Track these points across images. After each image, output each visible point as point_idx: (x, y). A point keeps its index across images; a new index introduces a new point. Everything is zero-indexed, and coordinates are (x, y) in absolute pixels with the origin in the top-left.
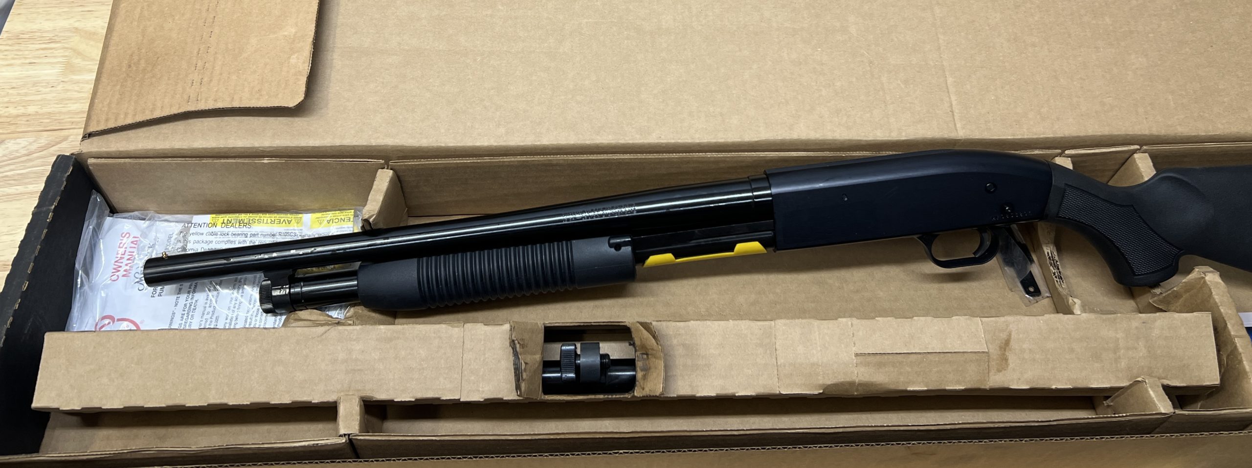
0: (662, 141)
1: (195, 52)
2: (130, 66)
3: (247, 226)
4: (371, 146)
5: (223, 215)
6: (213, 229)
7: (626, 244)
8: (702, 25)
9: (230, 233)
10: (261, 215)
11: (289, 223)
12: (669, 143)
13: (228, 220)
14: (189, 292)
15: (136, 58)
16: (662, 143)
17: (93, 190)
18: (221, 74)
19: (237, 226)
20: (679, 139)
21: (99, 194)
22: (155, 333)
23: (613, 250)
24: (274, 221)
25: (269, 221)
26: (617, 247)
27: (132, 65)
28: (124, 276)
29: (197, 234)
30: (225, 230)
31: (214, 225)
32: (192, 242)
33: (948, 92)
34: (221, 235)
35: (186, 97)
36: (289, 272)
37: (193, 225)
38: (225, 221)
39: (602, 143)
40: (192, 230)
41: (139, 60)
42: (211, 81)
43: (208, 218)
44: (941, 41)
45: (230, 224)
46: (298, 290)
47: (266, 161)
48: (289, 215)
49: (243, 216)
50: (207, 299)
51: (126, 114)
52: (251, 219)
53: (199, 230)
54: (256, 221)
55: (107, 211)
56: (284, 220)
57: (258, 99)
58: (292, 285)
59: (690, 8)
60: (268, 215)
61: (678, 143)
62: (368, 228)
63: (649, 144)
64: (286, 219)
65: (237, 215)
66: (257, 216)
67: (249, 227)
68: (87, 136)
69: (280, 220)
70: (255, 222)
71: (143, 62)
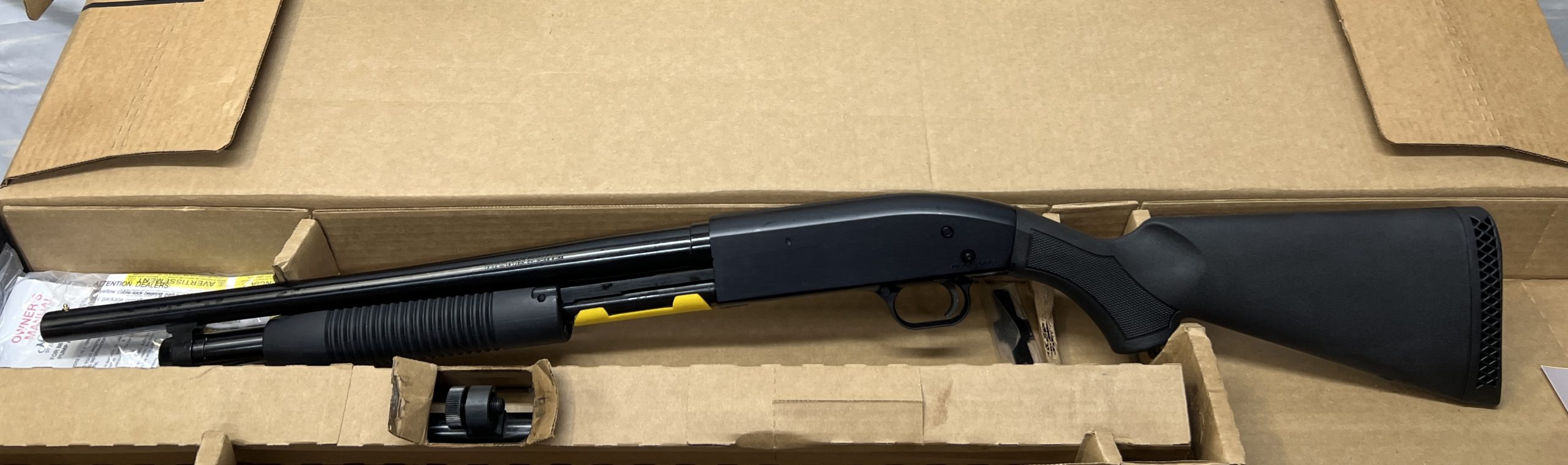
0: (610, 193)
1: (130, 101)
2: (62, 114)
3: (164, 286)
4: (297, 196)
5: (140, 275)
6: (127, 288)
7: (551, 293)
8: (670, 77)
9: (144, 292)
10: (182, 276)
11: (211, 286)
12: (618, 195)
13: (145, 279)
14: (90, 355)
15: (69, 107)
16: (610, 195)
17: (7, 244)
18: (151, 121)
19: (153, 285)
20: (628, 190)
21: (13, 249)
22: (28, 371)
23: (536, 301)
24: (195, 283)
25: (190, 282)
26: (541, 298)
27: (65, 114)
28: (27, 338)
29: (108, 291)
30: (140, 289)
31: (129, 284)
32: (101, 299)
33: (927, 144)
34: (134, 293)
35: (111, 143)
36: (194, 325)
37: (106, 283)
38: (142, 281)
39: (545, 195)
40: (104, 288)
41: (72, 109)
42: (140, 127)
43: (124, 277)
44: (924, 93)
45: (146, 284)
46: (201, 347)
47: (185, 209)
48: (213, 278)
49: (164, 277)
50: (108, 362)
51: (48, 161)
52: (171, 279)
53: (111, 288)
54: (176, 282)
55: (20, 271)
56: (207, 282)
57: (184, 144)
58: (196, 341)
59: (659, 60)
60: (190, 276)
61: (627, 194)
62: (282, 280)
63: (595, 196)
64: (209, 282)
65: (156, 275)
66: (177, 277)
67: (166, 286)
68: (6, 182)
69: (202, 282)
70: (174, 282)
71: (75, 111)
